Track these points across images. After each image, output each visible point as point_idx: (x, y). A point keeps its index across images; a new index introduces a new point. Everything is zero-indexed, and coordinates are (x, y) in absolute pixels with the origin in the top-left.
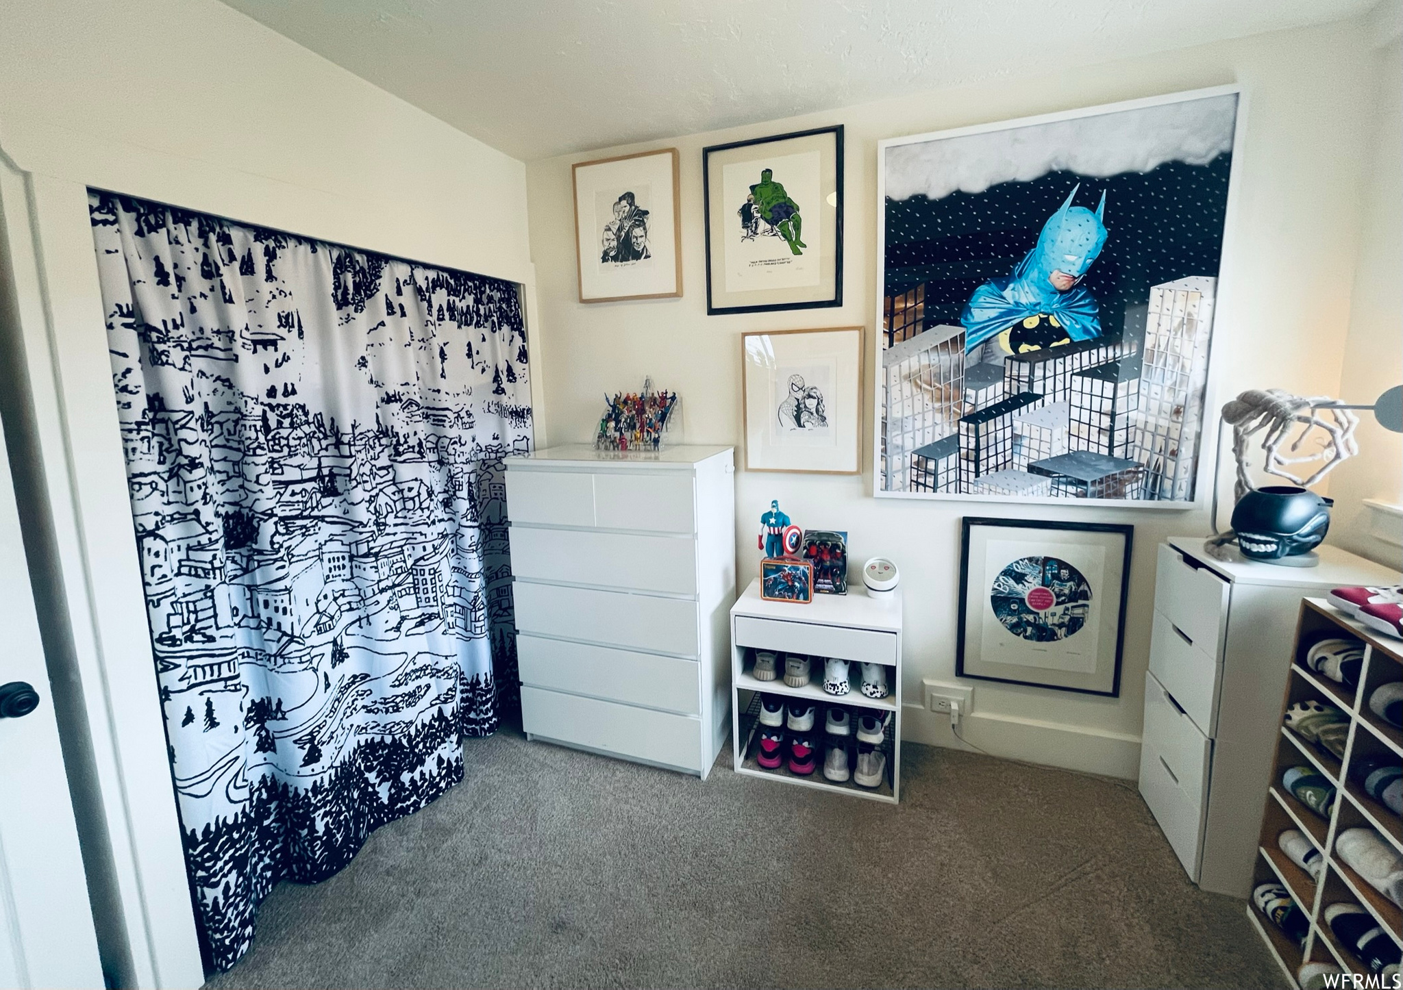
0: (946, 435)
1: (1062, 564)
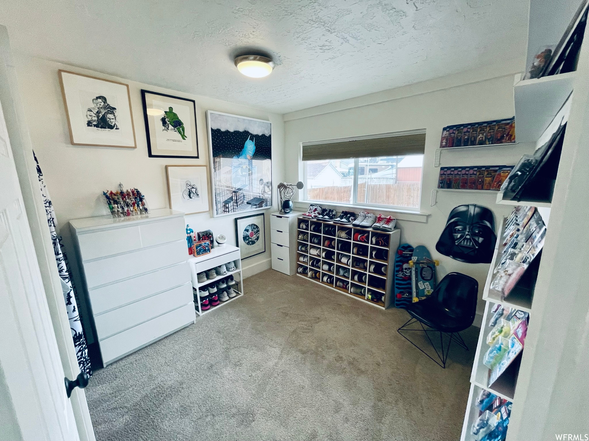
0: (230, 197)
1: (255, 225)
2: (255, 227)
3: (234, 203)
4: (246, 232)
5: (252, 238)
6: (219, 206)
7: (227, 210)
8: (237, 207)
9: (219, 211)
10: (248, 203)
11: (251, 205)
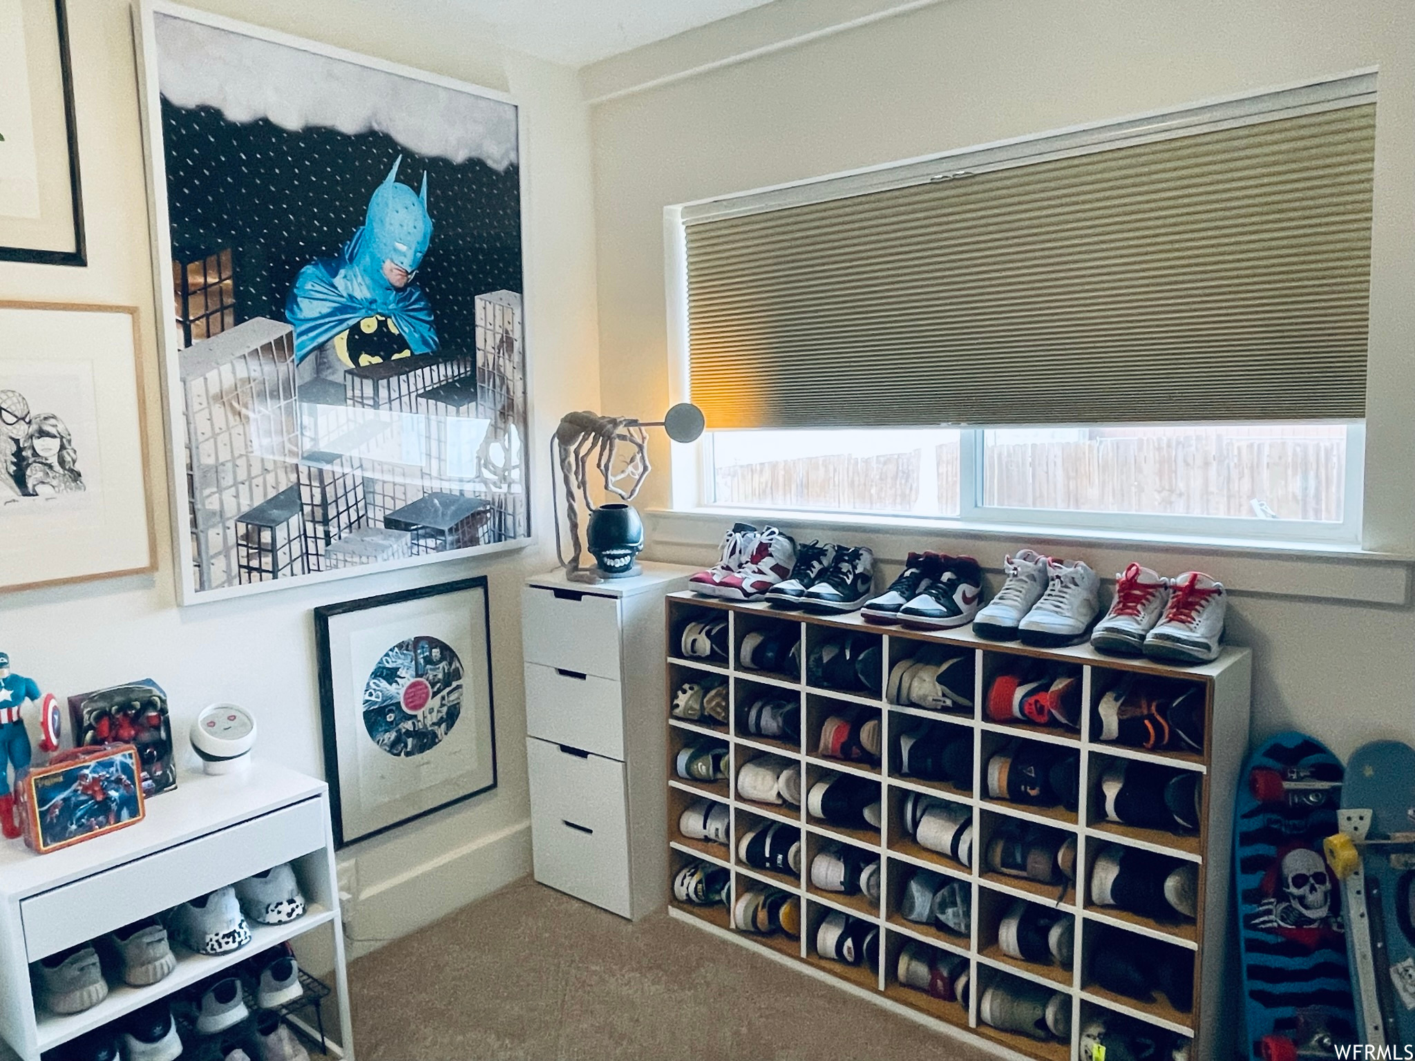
0: (282, 488)
1: (433, 642)
2: (436, 652)
3: (309, 526)
4: (384, 684)
5: (419, 713)
6: (214, 538)
7: (267, 561)
8: (328, 543)
9: (217, 569)
10: (390, 523)
11: (409, 534)
